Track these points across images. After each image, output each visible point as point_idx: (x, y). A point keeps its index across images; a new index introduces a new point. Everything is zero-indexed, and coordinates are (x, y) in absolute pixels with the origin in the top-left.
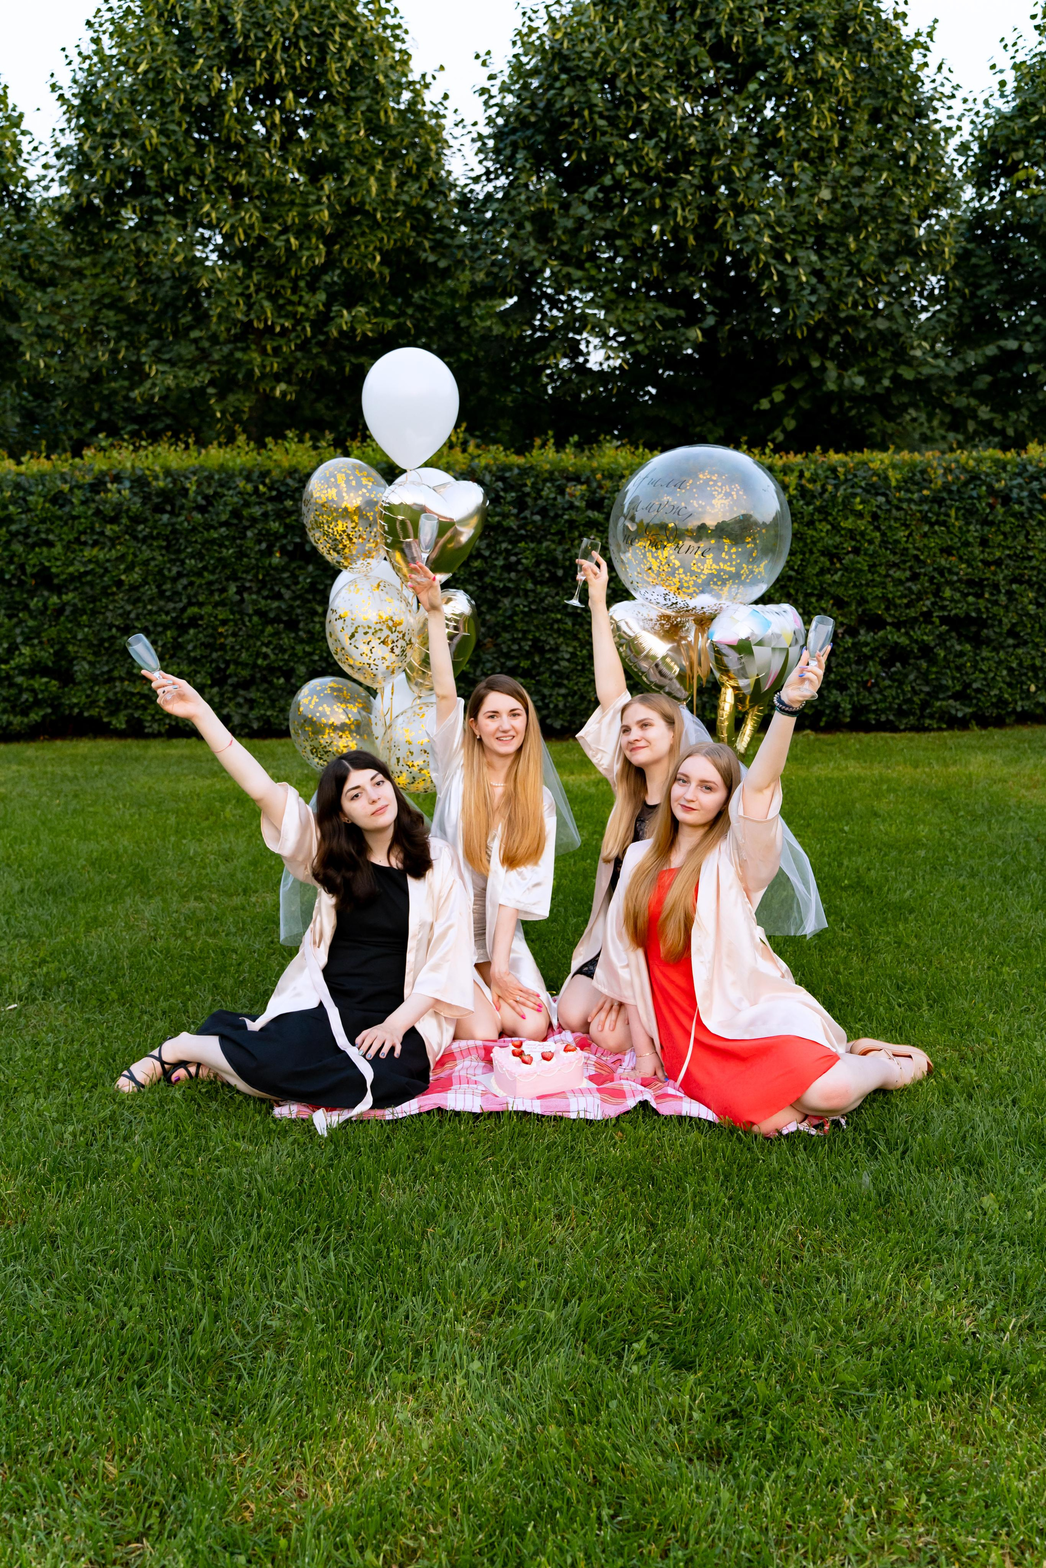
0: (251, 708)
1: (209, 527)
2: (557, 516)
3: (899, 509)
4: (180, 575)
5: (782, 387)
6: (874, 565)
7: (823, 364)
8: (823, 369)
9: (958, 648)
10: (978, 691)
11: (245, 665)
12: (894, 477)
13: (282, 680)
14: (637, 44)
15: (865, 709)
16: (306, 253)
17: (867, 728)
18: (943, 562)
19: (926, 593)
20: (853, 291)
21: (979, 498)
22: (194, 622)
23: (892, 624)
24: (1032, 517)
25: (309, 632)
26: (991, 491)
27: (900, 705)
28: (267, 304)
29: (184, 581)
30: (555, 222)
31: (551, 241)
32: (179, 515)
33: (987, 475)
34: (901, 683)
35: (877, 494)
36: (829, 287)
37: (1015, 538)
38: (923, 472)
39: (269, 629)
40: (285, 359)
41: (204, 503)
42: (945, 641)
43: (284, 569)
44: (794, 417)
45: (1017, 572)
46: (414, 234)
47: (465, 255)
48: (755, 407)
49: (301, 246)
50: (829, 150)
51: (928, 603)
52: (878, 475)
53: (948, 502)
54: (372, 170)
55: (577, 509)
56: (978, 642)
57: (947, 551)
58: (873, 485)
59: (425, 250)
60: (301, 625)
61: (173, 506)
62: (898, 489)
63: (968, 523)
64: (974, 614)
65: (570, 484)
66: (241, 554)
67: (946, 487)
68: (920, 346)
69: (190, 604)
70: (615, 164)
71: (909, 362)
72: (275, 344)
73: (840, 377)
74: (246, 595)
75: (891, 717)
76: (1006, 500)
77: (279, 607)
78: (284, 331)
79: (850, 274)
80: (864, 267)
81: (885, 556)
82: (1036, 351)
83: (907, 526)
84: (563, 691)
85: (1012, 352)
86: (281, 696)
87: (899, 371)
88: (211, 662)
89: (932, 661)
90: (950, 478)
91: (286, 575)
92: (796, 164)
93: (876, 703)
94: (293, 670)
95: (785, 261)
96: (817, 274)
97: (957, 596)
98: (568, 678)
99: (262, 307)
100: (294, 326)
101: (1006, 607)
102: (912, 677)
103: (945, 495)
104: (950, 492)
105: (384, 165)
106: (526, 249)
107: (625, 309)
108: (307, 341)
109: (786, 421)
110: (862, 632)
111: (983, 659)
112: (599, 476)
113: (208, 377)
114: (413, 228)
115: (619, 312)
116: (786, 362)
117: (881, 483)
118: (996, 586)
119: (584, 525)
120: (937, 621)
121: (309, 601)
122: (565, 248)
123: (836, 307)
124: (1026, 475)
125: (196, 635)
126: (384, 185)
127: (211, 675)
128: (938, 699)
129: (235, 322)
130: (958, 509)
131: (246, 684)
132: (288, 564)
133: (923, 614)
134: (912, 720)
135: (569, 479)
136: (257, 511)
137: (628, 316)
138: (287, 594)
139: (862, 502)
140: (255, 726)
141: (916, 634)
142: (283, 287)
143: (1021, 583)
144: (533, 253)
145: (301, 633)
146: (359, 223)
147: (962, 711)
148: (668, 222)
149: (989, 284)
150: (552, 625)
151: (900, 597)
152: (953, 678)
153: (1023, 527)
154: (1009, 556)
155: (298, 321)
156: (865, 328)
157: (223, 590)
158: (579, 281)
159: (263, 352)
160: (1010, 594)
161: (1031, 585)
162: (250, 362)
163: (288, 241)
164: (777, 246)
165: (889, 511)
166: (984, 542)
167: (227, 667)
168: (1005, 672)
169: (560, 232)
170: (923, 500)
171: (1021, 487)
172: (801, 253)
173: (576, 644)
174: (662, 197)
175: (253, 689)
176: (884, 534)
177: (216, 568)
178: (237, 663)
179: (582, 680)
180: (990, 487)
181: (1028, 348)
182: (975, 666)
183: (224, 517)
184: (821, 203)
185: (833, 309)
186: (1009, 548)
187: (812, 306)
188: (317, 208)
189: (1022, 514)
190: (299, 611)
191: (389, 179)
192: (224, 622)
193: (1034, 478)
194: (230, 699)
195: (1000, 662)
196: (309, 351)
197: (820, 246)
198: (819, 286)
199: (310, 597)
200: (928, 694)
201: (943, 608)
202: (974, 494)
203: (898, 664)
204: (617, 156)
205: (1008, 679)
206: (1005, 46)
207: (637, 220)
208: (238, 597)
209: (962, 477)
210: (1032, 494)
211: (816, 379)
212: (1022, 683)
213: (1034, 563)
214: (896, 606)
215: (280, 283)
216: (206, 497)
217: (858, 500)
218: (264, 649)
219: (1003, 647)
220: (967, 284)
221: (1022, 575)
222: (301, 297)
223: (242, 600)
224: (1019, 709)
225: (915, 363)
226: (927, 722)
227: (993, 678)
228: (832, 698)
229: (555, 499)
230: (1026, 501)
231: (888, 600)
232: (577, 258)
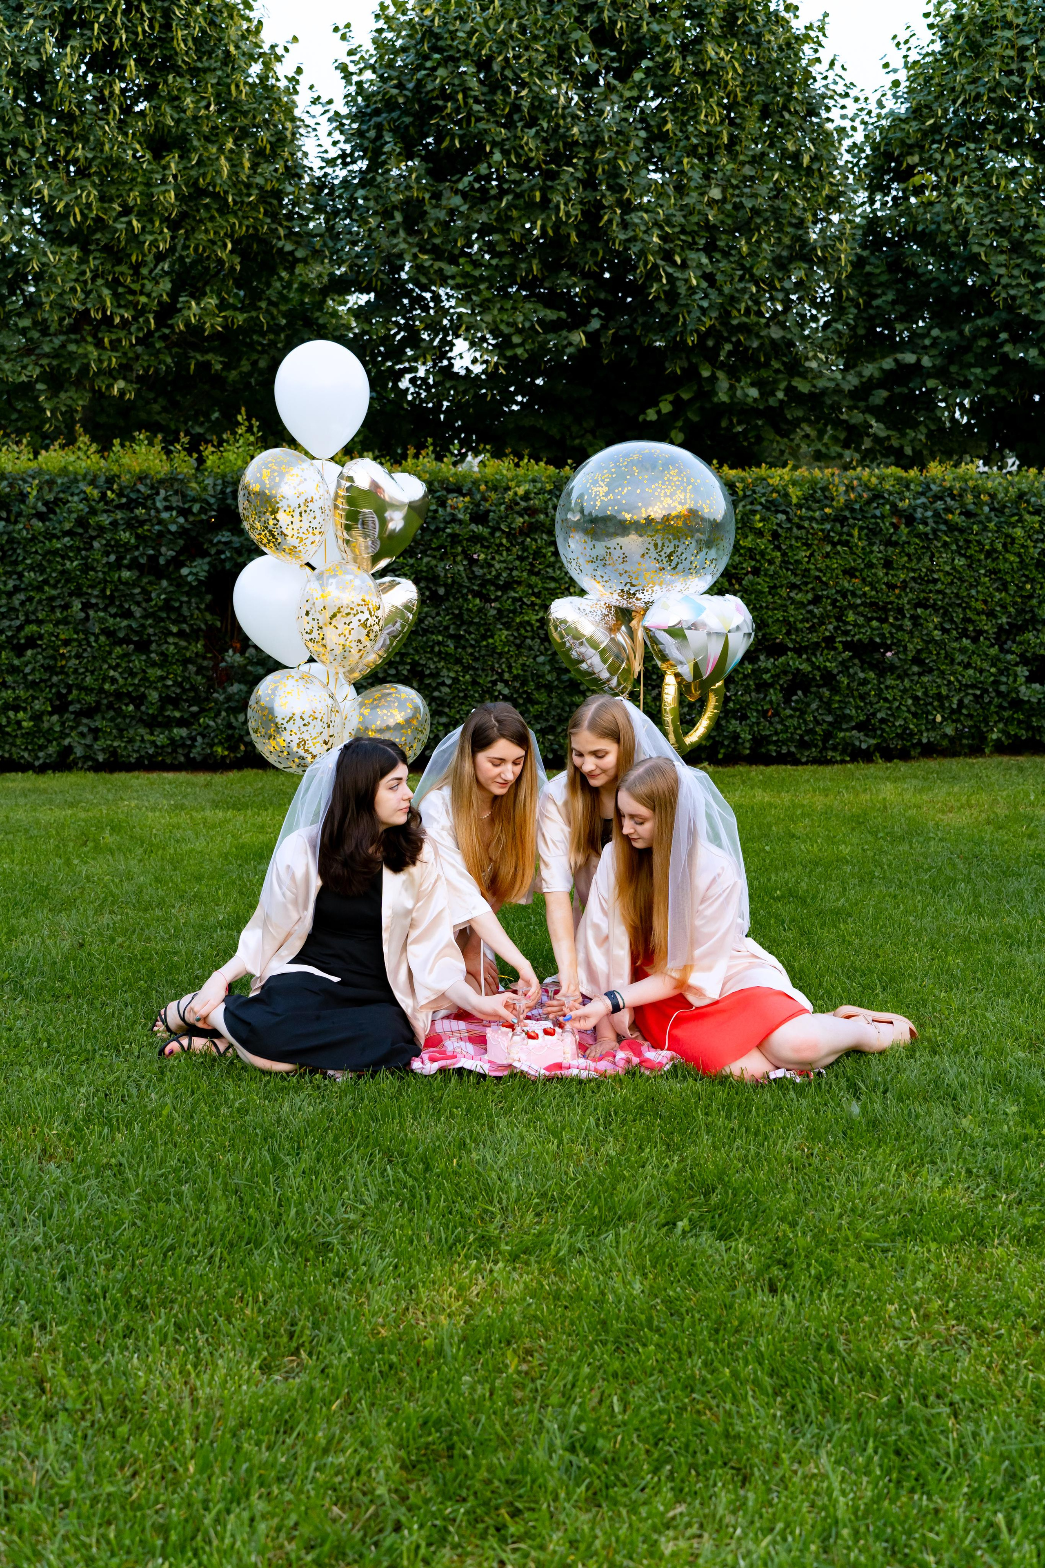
0: (96, 739)
1: (50, 536)
2: (438, 529)
3: (800, 527)
4: (17, 589)
5: (670, 397)
6: (775, 587)
7: (714, 375)
8: (713, 378)
9: (862, 675)
10: (882, 721)
11: (88, 690)
12: (795, 494)
13: (131, 708)
14: (514, 25)
15: (766, 740)
16: (150, 238)
17: (768, 761)
18: (846, 584)
19: (829, 617)
20: (746, 297)
21: (883, 517)
22: (31, 642)
23: (794, 650)
24: (937, 538)
25: (162, 654)
26: (895, 511)
27: (801, 736)
28: (106, 292)
29: (22, 596)
30: (426, 212)
31: (420, 232)
32: (16, 522)
33: (890, 493)
34: (803, 713)
35: (777, 512)
36: (720, 291)
37: (919, 559)
38: (824, 489)
39: (118, 650)
40: (125, 354)
41: (44, 509)
42: (848, 668)
43: (135, 584)
44: (681, 429)
45: (922, 595)
46: (269, 220)
47: (325, 245)
48: (641, 418)
49: (143, 228)
50: (718, 147)
51: (830, 627)
52: (778, 492)
53: (851, 521)
54: (221, 150)
55: (460, 522)
56: (883, 669)
57: (850, 573)
58: (772, 502)
59: (279, 238)
60: (154, 646)
61: (9, 512)
62: (799, 506)
63: (871, 544)
64: (878, 640)
65: (450, 496)
66: (86, 568)
67: (848, 505)
68: (815, 357)
69: (28, 622)
70: (491, 152)
71: (804, 374)
72: (114, 337)
73: (732, 388)
74: (91, 613)
75: (793, 749)
76: (910, 520)
77: (130, 626)
78: (125, 323)
79: (742, 279)
80: (757, 272)
81: (786, 578)
82: (934, 366)
83: (809, 546)
85: (908, 366)
86: (129, 726)
87: (794, 384)
88: (51, 687)
89: (835, 690)
90: (852, 496)
91: (137, 591)
92: (685, 161)
93: (776, 733)
94: (143, 696)
95: (674, 263)
96: (709, 278)
97: (861, 620)
99: (100, 296)
100: (135, 319)
101: (911, 632)
102: (814, 706)
103: (847, 513)
104: (853, 510)
105: (235, 144)
106: (395, 241)
107: (502, 309)
108: (150, 333)
110: (762, 657)
111: (887, 687)
112: (483, 487)
113: (38, 370)
114: (266, 213)
115: (496, 312)
116: (674, 372)
117: (781, 500)
118: (900, 610)
119: (468, 540)
120: (840, 647)
121: (162, 620)
122: (437, 241)
123: (728, 314)
124: (929, 494)
125: (34, 657)
126: (235, 165)
127: (50, 700)
128: (841, 730)
129: (70, 311)
130: (861, 529)
131: (89, 712)
132: (139, 578)
133: (825, 639)
134: (814, 752)
135: (449, 491)
136: (105, 519)
137: (505, 317)
138: (138, 612)
139: (762, 520)
140: (101, 758)
141: (819, 660)
142: (122, 274)
143: (926, 607)
144: (403, 246)
145: (153, 655)
146: (207, 207)
147: (866, 742)
148: (549, 217)
149: (884, 293)
150: (432, 647)
151: (802, 621)
152: (857, 707)
153: (928, 548)
154: (913, 578)
155: (140, 312)
156: (758, 336)
157: (66, 607)
158: (453, 277)
159: (99, 344)
160: (915, 618)
161: (936, 611)
162: (86, 356)
163: (130, 223)
164: (667, 247)
165: (790, 529)
166: (888, 564)
167: (70, 692)
168: (910, 702)
169: (431, 224)
170: (826, 518)
171: (925, 507)
172: (692, 255)
173: (458, 668)
174: (544, 191)
175: (98, 717)
176: (784, 554)
177: (58, 581)
178: (80, 688)
180: (894, 505)
181: (926, 361)
182: (879, 695)
183: (67, 526)
184: (712, 203)
185: (725, 316)
186: (914, 570)
187: (704, 311)
188: (163, 188)
189: (926, 534)
190: (151, 631)
191: (241, 159)
192: (66, 643)
193: (938, 497)
194: (72, 728)
195: (905, 691)
196: (152, 345)
197: (710, 249)
198: (710, 290)
199: (164, 615)
200: (830, 724)
201: (846, 633)
202: (878, 513)
203: (800, 693)
204: (494, 144)
205: (913, 709)
206: (898, 44)
207: (515, 214)
208: (83, 615)
209: (865, 495)
210: (936, 514)
211: (706, 391)
212: (928, 713)
213: (939, 586)
214: (797, 631)
215: (118, 269)
216: (46, 503)
217: (758, 517)
218: (112, 673)
219: (908, 675)
220: (861, 293)
221: (927, 599)
222: (143, 286)
223: (87, 618)
224: (925, 741)
225: (810, 376)
226: (830, 754)
227: (898, 708)
228: (731, 728)
229: (436, 511)
230: (930, 521)
231: (789, 623)
232: (450, 253)
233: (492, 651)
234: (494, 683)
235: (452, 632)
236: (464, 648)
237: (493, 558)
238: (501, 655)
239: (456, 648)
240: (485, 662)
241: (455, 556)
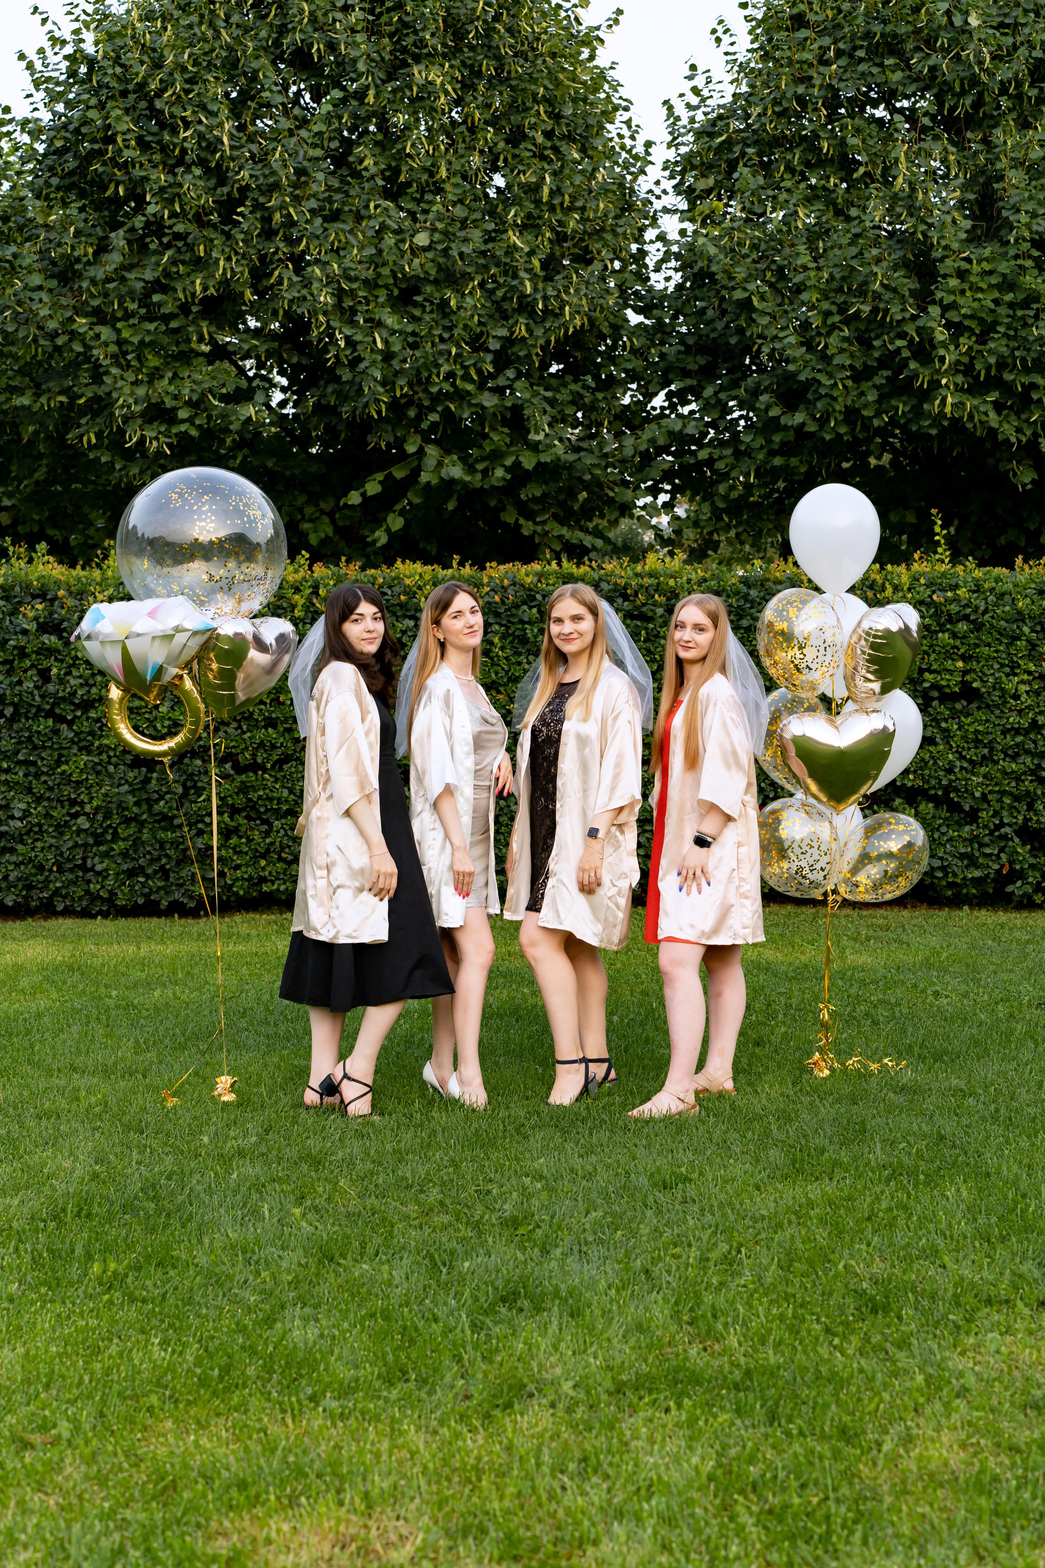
5: (380, 476)
7: (420, 448)
8: (421, 454)
20: (447, 359)
44: (402, 513)
48: (344, 502)
70: (150, 202)
71: (530, 448)
73: (439, 465)
79: (442, 339)
80: (460, 331)
84: (14, 858)
87: (521, 459)
95: (355, 324)
98: (22, 842)
109: (390, 518)
116: (377, 446)
119: (37, 653)
179: (39, 844)
184: (415, 251)
204: (153, 192)
206: (718, 40)
207: (182, 269)
211: (415, 468)
225: (535, 450)
233: (67, 778)
234: (75, 816)
235: (21, 757)
236: (37, 776)
237: (69, 673)
238: (79, 783)
239: (26, 775)
240: (61, 791)
241: (25, 671)
